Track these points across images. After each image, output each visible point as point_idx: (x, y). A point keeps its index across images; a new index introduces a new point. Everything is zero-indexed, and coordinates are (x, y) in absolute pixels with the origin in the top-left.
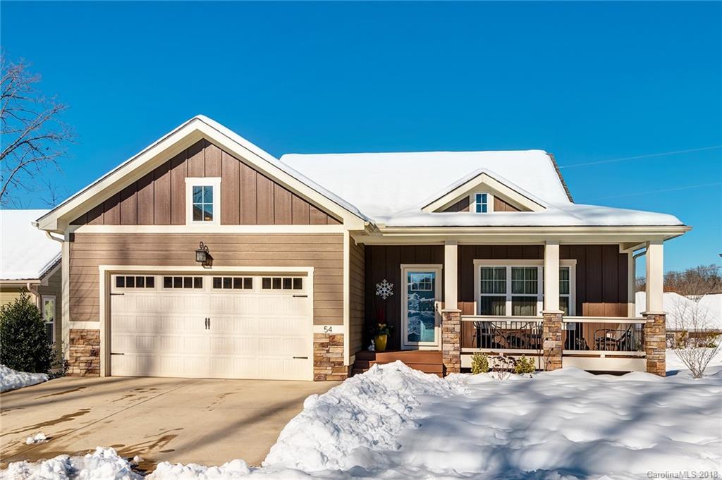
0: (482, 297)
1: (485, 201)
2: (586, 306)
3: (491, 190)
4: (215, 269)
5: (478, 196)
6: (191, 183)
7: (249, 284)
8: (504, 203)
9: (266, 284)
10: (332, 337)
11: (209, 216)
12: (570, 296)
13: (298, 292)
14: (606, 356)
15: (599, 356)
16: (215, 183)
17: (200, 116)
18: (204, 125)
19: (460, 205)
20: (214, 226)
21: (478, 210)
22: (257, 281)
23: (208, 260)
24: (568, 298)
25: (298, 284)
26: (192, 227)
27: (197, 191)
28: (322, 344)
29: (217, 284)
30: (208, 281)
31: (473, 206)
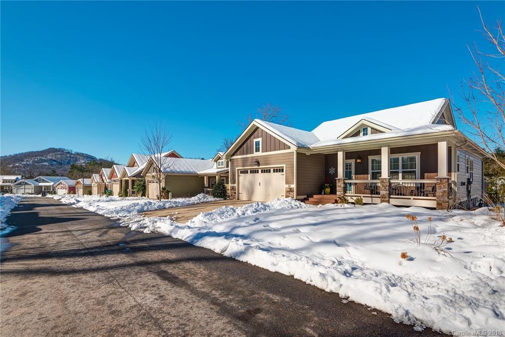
0: (372, 172)
1: (367, 131)
2: (426, 174)
3: (370, 127)
4: (261, 167)
5: (364, 129)
6: (255, 140)
7: (270, 171)
8: (375, 131)
9: (274, 171)
10: (291, 189)
11: (259, 151)
12: (416, 170)
13: (282, 173)
14: (414, 199)
15: (410, 199)
16: (260, 139)
17: (255, 120)
18: (258, 122)
19: (356, 134)
20: (260, 154)
21: (364, 135)
22: (272, 170)
23: (258, 164)
24: (415, 171)
25: (283, 171)
26: (256, 154)
27: (256, 142)
28: (288, 191)
29: (262, 171)
30: (260, 171)
31: (361, 134)
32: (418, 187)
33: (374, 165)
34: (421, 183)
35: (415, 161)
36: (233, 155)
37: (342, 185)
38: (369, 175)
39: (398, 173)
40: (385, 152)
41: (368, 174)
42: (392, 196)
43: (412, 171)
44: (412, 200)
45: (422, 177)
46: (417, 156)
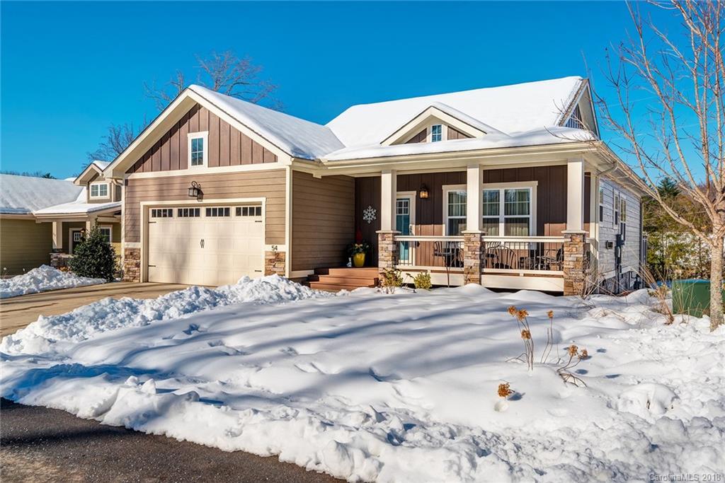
0: (450, 219)
1: (440, 132)
2: (547, 226)
3: (445, 123)
4: (205, 201)
5: (434, 128)
6: (192, 136)
7: (227, 212)
8: (457, 133)
9: (238, 213)
10: (277, 254)
11: (201, 162)
13: (258, 218)
14: (525, 275)
15: (518, 275)
16: (204, 135)
17: (192, 87)
18: (197, 93)
19: (419, 137)
20: (203, 169)
21: (434, 139)
22: (233, 210)
23: (199, 193)
24: (529, 218)
25: (259, 212)
26: (193, 170)
27: (194, 141)
28: (271, 260)
29: (208, 213)
30: (203, 211)
31: (429, 137)
32: (532, 251)
33: (454, 204)
34: (538, 243)
35: (529, 200)
36: (134, 169)
37: (391, 247)
38: (444, 225)
39: (496, 221)
40: (474, 176)
41: (442, 224)
42: (485, 270)
43: (522, 219)
44: (522, 278)
45: (541, 232)
46: (531, 187)
